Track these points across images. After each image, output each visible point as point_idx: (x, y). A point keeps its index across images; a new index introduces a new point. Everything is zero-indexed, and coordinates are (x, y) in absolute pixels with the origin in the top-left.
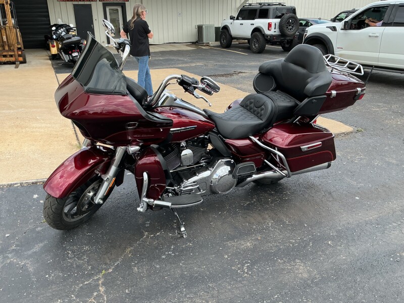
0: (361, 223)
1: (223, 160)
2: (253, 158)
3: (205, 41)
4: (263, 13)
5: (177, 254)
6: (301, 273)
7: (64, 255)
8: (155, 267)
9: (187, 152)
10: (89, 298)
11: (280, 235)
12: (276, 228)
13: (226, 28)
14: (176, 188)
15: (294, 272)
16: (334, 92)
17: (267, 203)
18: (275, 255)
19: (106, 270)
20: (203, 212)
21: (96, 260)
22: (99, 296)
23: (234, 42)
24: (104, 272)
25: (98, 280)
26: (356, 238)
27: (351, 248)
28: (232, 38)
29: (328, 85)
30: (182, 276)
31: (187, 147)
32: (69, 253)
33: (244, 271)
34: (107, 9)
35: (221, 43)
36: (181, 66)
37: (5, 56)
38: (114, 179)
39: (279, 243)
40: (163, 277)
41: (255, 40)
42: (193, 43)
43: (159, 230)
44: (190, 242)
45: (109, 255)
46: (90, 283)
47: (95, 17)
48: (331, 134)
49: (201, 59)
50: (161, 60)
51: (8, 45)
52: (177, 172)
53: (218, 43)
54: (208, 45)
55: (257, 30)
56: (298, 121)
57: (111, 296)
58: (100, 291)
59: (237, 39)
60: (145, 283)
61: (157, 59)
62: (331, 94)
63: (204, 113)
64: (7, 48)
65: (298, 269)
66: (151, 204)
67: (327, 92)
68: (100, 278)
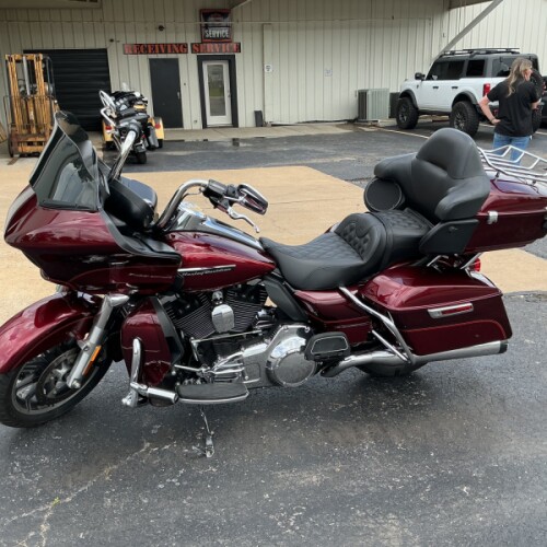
0: (540, 459)
1: (289, 327)
2: (344, 327)
3: (370, 117)
4: (475, 67)
5: (185, 483)
6: (389, 539)
7: (6, 468)
8: (141, 502)
9: (223, 310)
10: (20, 539)
11: (377, 467)
12: (376, 455)
13: (407, 95)
14: (203, 370)
15: (376, 535)
16: (493, 214)
17: (377, 409)
18: (354, 501)
19: (62, 497)
20: (257, 416)
21: (53, 481)
22: (37, 538)
23: (423, 119)
24: (57, 500)
25: (45, 512)
26: (519, 486)
27: (502, 502)
28: (418, 112)
29: (481, 200)
30: (179, 523)
31: (225, 301)
32: (15, 465)
33: (287, 525)
34: (205, 66)
35: (398, 120)
36: (314, 161)
37: (30, 144)
38: (98, 348)
39: (371, 481)
40: (148, 520)
41: (459, 116)
42: (350, 122)
43: (169, 441)
44: (215, 465)
45: (75, 474)
46: (30, 516)
47: (183, 79)
48: (496, 290)
49: (355, 149)
50: (283, 152)
51: (37, 127)
52: (211, 342)
53: (393, 122)
54: (375, 123)
55: (463, 98)
56: (436, 263)
57: (54, 541)
58: (40, 530)
59: (430, 113)
60: (116, 525)
61: (278, 149)
62: (487, 217)
63: (258, 244)
64: (34, 131)
65: (386, 530)
66: (142, 393)
67: (481, 214)
68: (48, 509)
